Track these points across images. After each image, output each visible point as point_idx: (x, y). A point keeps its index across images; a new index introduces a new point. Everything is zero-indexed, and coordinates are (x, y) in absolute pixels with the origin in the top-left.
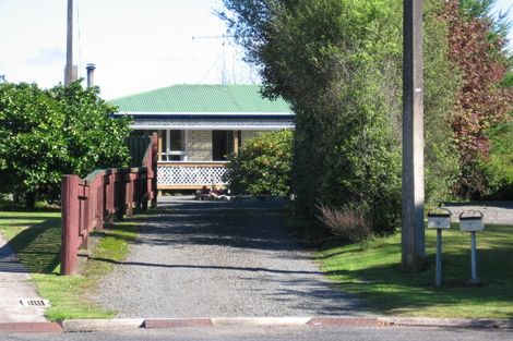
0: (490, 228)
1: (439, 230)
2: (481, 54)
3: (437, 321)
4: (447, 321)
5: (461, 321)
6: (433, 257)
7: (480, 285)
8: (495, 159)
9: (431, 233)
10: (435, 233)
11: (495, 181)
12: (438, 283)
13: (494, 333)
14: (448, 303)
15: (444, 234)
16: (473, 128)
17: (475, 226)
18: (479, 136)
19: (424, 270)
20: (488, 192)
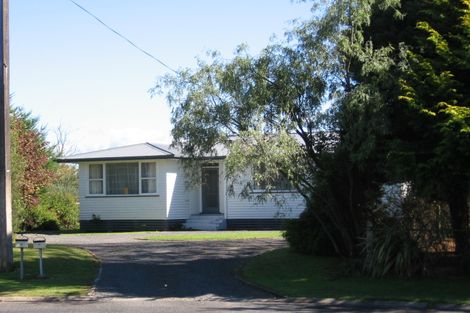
0: (49, 246)
1: (22, 249)
2: (35, 150)
3: (25, 298)
4: (31, 299)
5: (38, 298)
6: (18, 263)
7: (45, 278)
8: (39, 208)
9: (16, 250)
10: (19, 250)
11: (40, 220)
12: (22, 277)
13: (58, 304)
14: (30, 288)
15: (24, 250)
16: (31, 191)
17: (42, 245)
18: (33, 195)
19: (13, 271)
20: (36, 226)
